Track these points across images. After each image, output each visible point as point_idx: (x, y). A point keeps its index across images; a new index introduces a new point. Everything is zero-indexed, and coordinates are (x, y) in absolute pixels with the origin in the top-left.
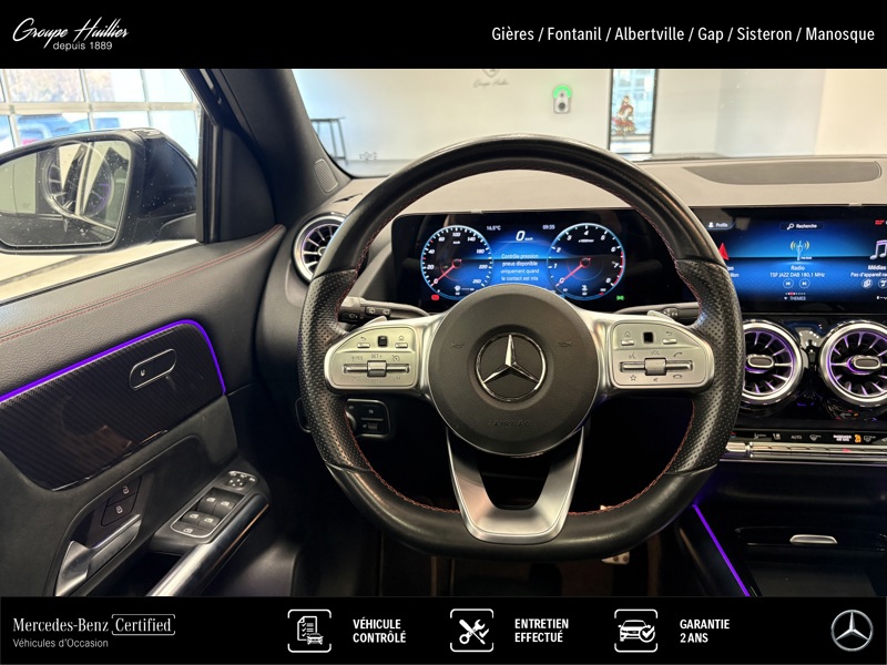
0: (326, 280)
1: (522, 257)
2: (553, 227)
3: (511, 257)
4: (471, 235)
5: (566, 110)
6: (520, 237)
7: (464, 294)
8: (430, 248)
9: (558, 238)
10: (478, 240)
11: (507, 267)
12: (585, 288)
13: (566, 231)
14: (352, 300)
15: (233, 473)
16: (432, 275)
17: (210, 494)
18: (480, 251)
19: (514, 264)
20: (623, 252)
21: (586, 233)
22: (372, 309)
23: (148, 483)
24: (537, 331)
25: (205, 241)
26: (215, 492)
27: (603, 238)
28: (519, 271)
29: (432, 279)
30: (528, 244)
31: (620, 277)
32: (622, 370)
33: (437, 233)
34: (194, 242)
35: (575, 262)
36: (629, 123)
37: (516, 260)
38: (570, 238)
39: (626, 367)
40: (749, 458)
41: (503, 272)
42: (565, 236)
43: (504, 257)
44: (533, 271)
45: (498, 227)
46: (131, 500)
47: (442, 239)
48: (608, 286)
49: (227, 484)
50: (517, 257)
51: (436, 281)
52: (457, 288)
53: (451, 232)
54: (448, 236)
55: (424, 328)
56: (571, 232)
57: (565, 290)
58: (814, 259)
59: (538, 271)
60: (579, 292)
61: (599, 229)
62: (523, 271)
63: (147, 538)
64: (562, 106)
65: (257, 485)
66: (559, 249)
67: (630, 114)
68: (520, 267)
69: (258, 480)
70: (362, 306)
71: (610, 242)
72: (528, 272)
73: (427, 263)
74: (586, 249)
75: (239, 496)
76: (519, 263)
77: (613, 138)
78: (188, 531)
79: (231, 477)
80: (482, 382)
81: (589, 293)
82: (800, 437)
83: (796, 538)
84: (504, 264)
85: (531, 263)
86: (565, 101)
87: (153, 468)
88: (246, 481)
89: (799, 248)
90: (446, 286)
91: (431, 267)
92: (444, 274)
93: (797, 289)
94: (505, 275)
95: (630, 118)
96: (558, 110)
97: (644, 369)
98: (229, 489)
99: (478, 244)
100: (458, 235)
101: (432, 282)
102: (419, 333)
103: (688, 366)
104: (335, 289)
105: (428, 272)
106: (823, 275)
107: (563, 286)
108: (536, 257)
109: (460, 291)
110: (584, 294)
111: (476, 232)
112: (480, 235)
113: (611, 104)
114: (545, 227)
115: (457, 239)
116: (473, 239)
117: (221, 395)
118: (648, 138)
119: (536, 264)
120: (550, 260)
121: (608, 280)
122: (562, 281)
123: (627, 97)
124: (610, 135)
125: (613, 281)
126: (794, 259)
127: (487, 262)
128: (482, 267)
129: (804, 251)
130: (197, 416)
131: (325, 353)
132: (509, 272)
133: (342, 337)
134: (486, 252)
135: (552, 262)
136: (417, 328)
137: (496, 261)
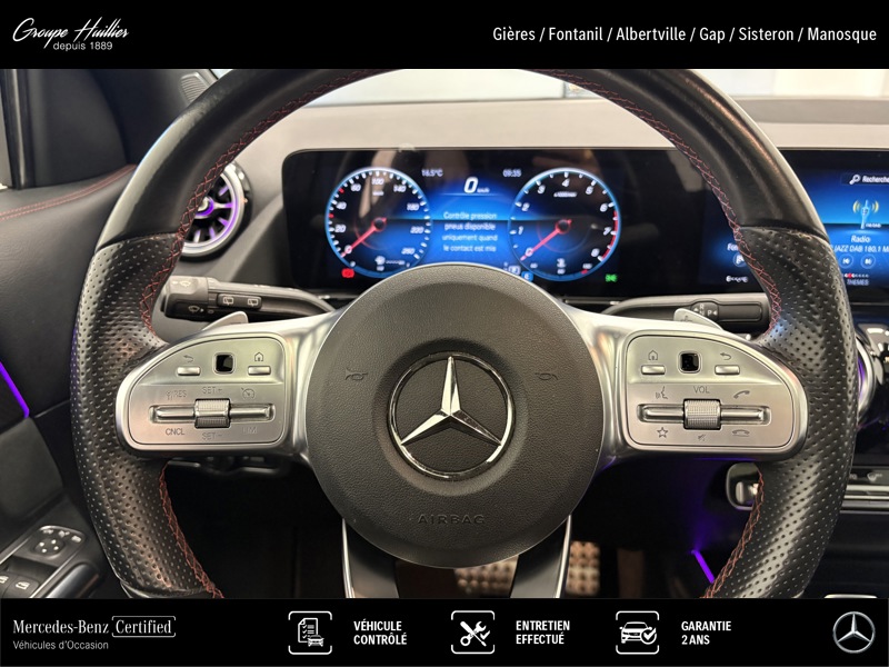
0: (119, 252)
1: (474, 217)
2: (517, 173)
3: (456, 216)
4: (399, 182)
6: (471, 186)
7: (390, 269)
8: (338, 200)
9: (525, 190)
10: (409, 190)
11: (451, 232)
12: (561, 263)
13: (536, 180)
14: (195, 282)
15: (47, 529)
16: (344, 240)
18: (413, 207)
19: (461, 227)
20: (617, 212)
21: (566, 184)
22: (229, 297)
24: (498, 350)
25: (15, 186)
26: (12, 565)
27: (589, 191)
28: (469, 238)
29: (342, 246)
30: (482, 197)
31: (611, 248)
32: (642, 416)
33: (350, 178)
35: (550, 226)
37: (464, 222)
38: (542, 190)
39: (649, 412)
41: (445, 238)
42: (535, 187)
43: (448, 216)
44: (489, 238)
45: (439, 172)
47: (356, 188)
48: (594, 261)
49: (34, 549)
50: (465, 216)
51: (349, 249)
52: (380, 260)
53: (370, 177)
54: (365, 183)
55: (302, 336)
56: (544, 182)
57: (534, 266)
58: (884, 227)
59: (495, 238)
60: (554, 270)
61: (584, 177)
62: (475, 237)
66: (526, 206)
68: (470, 232)
69: (86, 539)
70: (211, 292)
71: (599, 198)
72: (482, 238)
73: (335, 223)
74: (565, 207)
75: (50, 570)
76: (468, 226)
79: (43, 537)
80: (399, 442)
81: (569, 270)
83: (829, 597)
84: (448, 227)
85: (486, 227)
88: (65, 543)
89: (864, 211)
90: (363, 257)
91: (341, 228)
92: (361, 240)
93: (857, 269)
94: (450, 243)
97: (684, 418)
98: (35, 557)
99: (409, 196)
100: (379, 181)
101: (342, 251)
102: (290, 347)
103: (761, 415)
104: (136, 269)
105: (338, 236)
107: (531, 261)
108: (493, 216)
109: (385, 265)
110: (561, 272)
111: (407, 179)
112: (412, 183)
114: (507, 173)
115: (378, 187)
116: (401, 189)
119: (492, 227)
120: (513, 222)
121: (595, 253)
122: (529, 252)
125: (601, 254)
126: (857, 226)
127: (422, 223)
128: (416, 230)
129: (871, 216)
131: (118, 385)
132: (454, 238)
133: (153, 352)
134: (422, 208)
135: (516, 224)
136: (290, 336)
137: (435, 222)
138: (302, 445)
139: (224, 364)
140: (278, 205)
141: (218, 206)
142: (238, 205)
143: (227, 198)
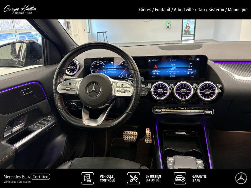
2: (119, 61)
3: (110, 68)
4: (101, 63)
5: (169, 28)
6: (112, 63)
8: (92, 66)
9: (120, 64)
10: (103, 64)
15: (49, 116)
17: (43, 120)
18: (103, 67)
21: (126, 62)
23: (26, 116)
25: (45, 65)
26: (45, 120)
32: (117, 92)
33: (94, 62)
34: (42, 65)
35: (124, 69)
36: (188, 31)
38: (122, 63)
40: (161, 113)
43: (109, 68)
45: (107, 61)
46: (23, 119)
47: (95, 64)
49: (47, 118)
50: (111, 68)
53: (97, 62)
54: (96, 63)
55: (79, 81)
57: (122, 75)
58: (176, 68)
59: (116, 71)
63: (27, 128)
64: (168, 27)
65: (54, 119)
66: (120, 66)
67: (189, 29)
68: (112, 70)
69: (55, 118)
72: (114, 71)
73: (92, 69)
75: (49, 121)
77: (183, 36)
78: (36, 127)
79: (48, 117)
80: (88, 93)
82: (173, 108)
83: (177, 133)
85: (115, 69)
86: (169, 25)
87: (28, 113)
88: (51, 118)
89: (173, 65)
91: (93, 70)
92: (96, 72)
93: (173, 75)
94: (109, 72)
95: (189, 30)
96: (167, 28)
97: (121, 92)
98: (47, 119)
99: (103, 65)
100: (98, 63)
102: (78, 82)
103: (129, 91)
104: (61, 72)
106: (178, 71)
110: (126, 76)
111: (102, 62)
112: (103, 63)
113: (182, 26)
114: (117, 61)
115: (98, 64)
116: (101, 64)
117: (46, 99)
118: (193, 35)
122: (121, 73)
123: (188, 24)
124: (182, 35)
126: (172, 68)
127: (105, 69)
128: (104, 70)
129: (174, 66)
130: (39, 103)
131: (58, 85)
132: (110, 71)
133: (62, 82)
134: (105, 67)
135: (119, 69)
136: (78, 81)
137: (107, 69)
138: (78, 94)
139: (70, 84)
140: (83, 67)
141: (75, 67)
142: (78, 67)
143: (76, 66)
